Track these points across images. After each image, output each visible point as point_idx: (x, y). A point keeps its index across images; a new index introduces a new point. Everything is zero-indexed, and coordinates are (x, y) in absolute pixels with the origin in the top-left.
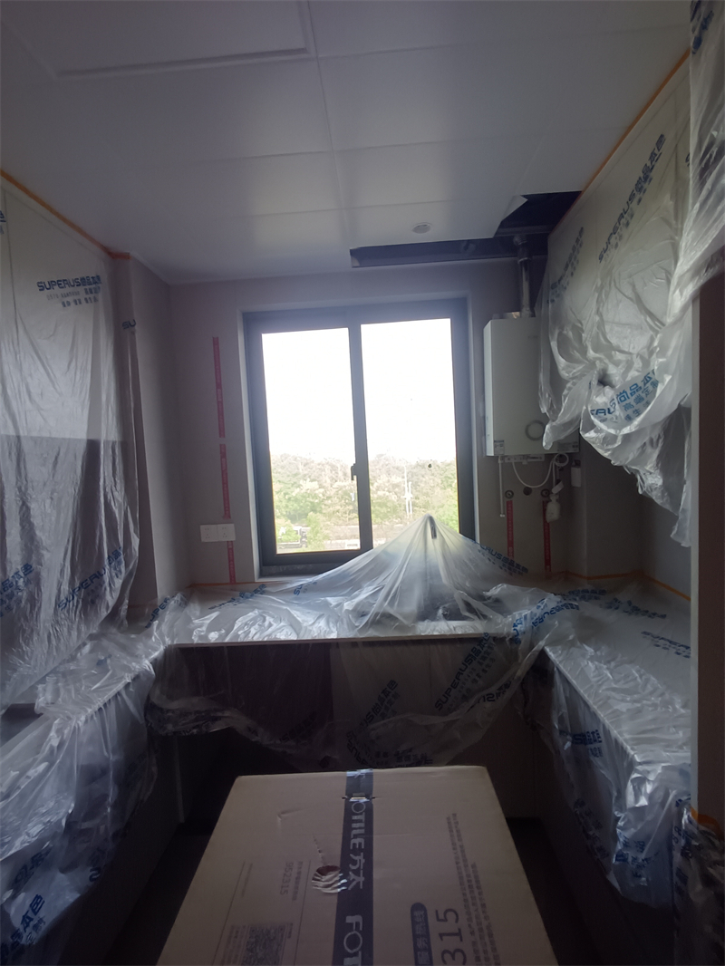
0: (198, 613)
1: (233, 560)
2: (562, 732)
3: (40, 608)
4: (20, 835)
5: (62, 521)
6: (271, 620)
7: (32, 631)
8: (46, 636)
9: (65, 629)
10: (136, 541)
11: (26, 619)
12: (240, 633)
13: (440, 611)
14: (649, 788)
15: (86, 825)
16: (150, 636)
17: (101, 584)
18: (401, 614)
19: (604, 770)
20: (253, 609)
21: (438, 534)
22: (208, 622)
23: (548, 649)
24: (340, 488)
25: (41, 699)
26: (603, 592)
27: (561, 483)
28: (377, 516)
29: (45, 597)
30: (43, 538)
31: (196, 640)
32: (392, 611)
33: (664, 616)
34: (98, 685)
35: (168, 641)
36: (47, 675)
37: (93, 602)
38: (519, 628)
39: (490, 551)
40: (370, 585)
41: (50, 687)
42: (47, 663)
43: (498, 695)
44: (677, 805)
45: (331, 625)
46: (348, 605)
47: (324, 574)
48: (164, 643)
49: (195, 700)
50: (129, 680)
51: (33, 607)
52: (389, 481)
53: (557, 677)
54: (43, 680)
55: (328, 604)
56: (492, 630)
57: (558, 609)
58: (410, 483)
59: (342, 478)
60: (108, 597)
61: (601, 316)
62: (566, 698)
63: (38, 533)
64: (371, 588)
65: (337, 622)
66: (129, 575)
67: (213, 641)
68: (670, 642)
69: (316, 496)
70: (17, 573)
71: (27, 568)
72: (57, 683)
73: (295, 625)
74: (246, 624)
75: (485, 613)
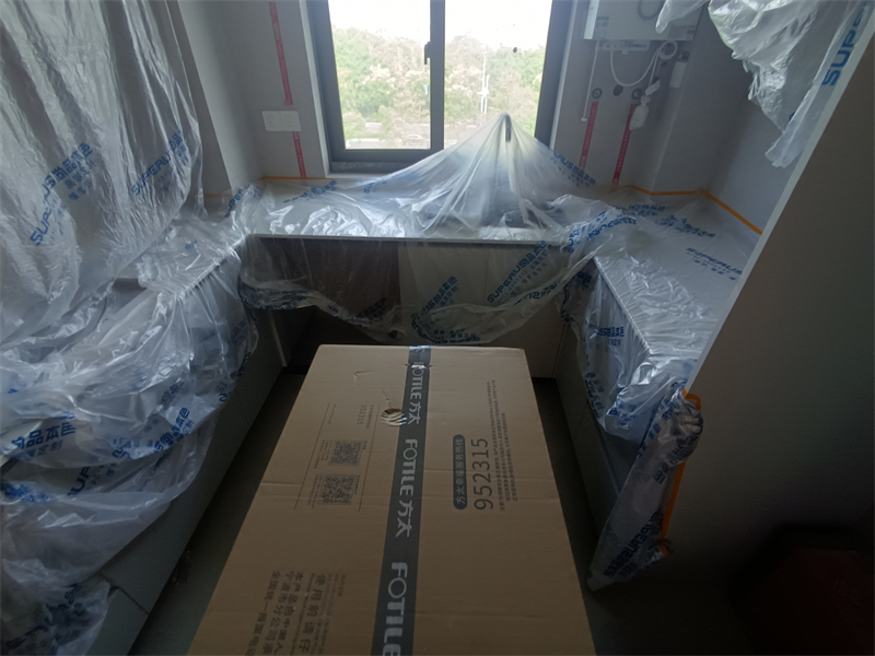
0: (273, 206)
1: (301, 153)
2: (591, 326)
3: (113, 192)
4: (154, 374)
5: (105, 94)
6: (343, 217)
7: (114, 214)
8: (129, 219)
9: (146, 214)
10: (195, 126)
11: (103, 202)
12: (314, 227)
13: (504, 218)
14: (654, 373)
15: (207, 368)
16: (230, 225)
17: (170, 171)
18: (466, 219)
19: (617, 355)
20: (325, 205)
21: (512, 136)
22: (284, 215)
23: (597, 259)
24: (414, 78)
25: (142, 276)
26: (662, 209)
27: (658, 82)
28: (450, 114)
29: (115, 180)
30: (90, 114)
31: (273, 231)
32: (457, 215)
33: (712, 235)
34: (190, 266)
35: (248, 231)
36: (142, 255)
37: (166, 189)
38: (574, 238)
39: (563, 159)
40: (438, 188)
41: (148, 266)
42: (138, 244)
43: (543, 294)
44: (673, 385)
45: (399, 225)
46: (416, 207)
47: (394, 174)
48: (244, 232)
49: (281, 282)
50: (217, 264)
51: (106, 191)
52: (465, 73)
53: (599, 283)
54: (139, 259)
55: (396, 205)
56: (549, 239)
57: (617, 222)
58: (488, 76)
59: (416, 65)
60: (180, 185)
62: (603, 301)
63: (81, 106)
64: (439, 191)
65: (405, 222)
66: (197, 162)
67: (290, 233)
68: (711, 259)
69: (386, 87)
70: (75, 153)
71: (85, 148)
72: (153, 262)
73: (365, 222)
74: (319, 219)
75: (546, 222)
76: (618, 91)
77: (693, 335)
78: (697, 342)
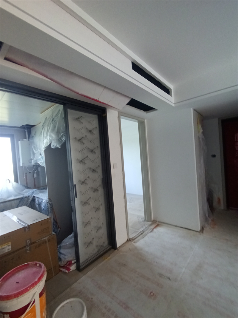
21: (10, 182)
23: (35, 195)
27: (36, 170)
38: (29, 194)
57: (36, 190)
76: (30, 173)
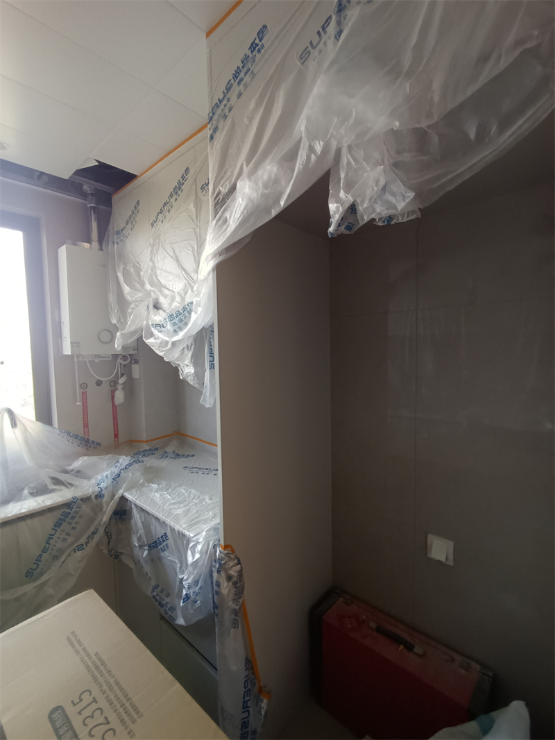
2: (141, 547)
13: (26, 492)
14: (199, 547)
19: (169, 557)
21: (17, 423)
26: (157, 449)
27: (125, 376)
33: (193, 456)
39: (69, 434)
43: (87, 543)
44: (214, 548)
56: (79, 493)
57: (130, 465)
61: (154, 263)
68: (199, 468)
75: (72, 482)
76: (99, 383)
77: (210, 513)
78: (214, 516)
